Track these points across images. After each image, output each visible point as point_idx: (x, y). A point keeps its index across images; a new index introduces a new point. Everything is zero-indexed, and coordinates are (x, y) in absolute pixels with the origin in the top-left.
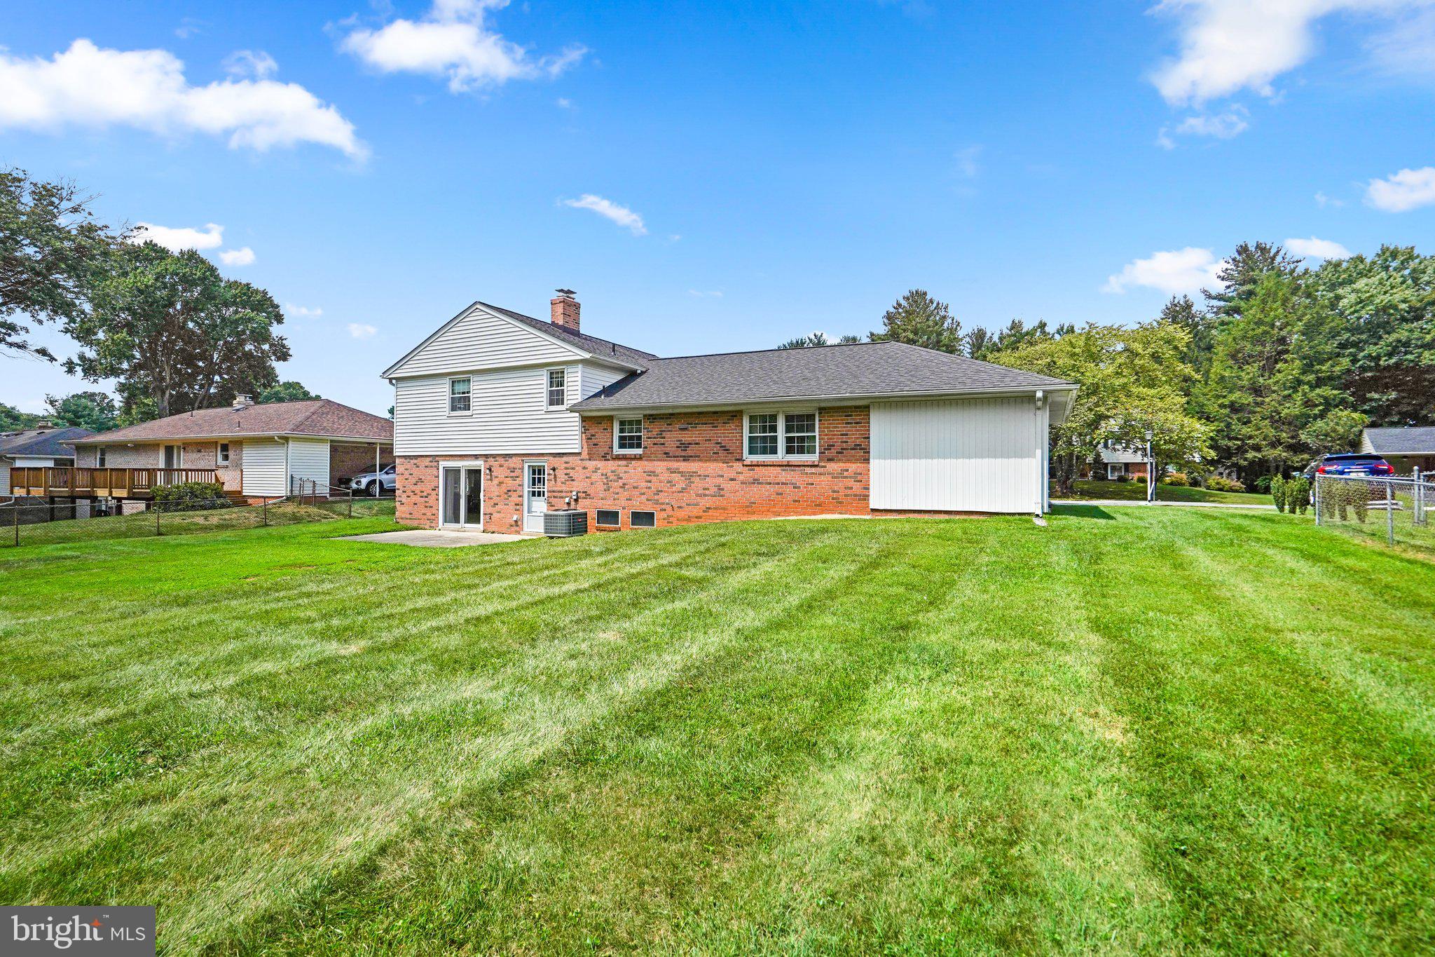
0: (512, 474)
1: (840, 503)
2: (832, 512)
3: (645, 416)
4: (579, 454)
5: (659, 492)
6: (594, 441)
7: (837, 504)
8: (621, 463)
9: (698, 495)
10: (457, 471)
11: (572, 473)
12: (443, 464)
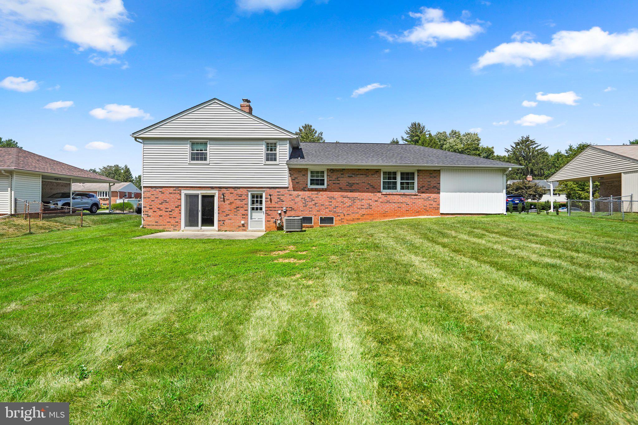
0: (240, 198)
1: (427, 211)
2: (424, 215)
3: (328, 169)
4: (287, 188)
5: (336, 207)
6: (297, 181)
7: (426, 211)
8: (313, 192)
9: (358, 208)
10: (197, 196)
11: (282, 198)
12: (184, 192)
